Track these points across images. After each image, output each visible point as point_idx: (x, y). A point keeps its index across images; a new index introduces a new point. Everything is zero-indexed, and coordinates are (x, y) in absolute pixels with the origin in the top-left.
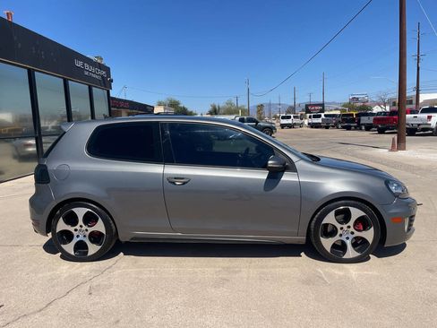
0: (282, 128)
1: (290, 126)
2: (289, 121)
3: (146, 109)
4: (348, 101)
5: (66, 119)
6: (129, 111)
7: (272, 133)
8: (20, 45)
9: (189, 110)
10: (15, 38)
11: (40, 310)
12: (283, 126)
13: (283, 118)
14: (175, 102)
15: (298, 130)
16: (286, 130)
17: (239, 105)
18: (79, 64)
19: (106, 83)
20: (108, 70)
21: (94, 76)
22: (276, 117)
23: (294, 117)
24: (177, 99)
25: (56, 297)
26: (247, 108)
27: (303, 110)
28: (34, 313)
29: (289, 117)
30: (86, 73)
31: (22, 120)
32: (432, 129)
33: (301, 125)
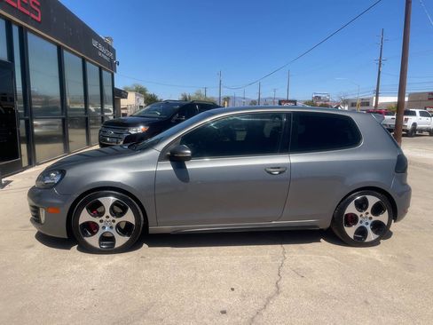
4: (311, 99)
8: (55, 20)
10: (52, 11)
18: (95, 44)
19: (112, 66)
20: (113, 51)
21: (105, 57)
30: (100, 54)
32: (407, 131)
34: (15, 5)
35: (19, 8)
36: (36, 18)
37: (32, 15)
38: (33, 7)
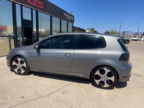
0: (133, 41)
1: (136, 40)
2: (136, 38)
3: (83, 31)
5: (59, 32)
6: (78, 31)
7: (129, 42)
8: (49, 8)
9: (98, 32)
10: (48, 5)
11: (47, 96)
12: (133, 40)
13: (133, 37)
14: (93, 29)
15: (139, 42)
16: (134, 42)
17: (116, 31)
18: (65, 15)
19: (72, 21)
20: (73, 17)
21: (69, 19)
22: (130, 36)
23: (138, 37)
24: (94, 28)
25: (52, 92)
26: (119, 32)
27: (141, 35)
28: (45, 96)
29: (136, 37)
30: (67, 18)
31: (47, 31)
33: (140, 40)
34: (33, 4)
35: (35, 5)
36: (41, 8)
37: (40, 7)
38: (40, 4)
